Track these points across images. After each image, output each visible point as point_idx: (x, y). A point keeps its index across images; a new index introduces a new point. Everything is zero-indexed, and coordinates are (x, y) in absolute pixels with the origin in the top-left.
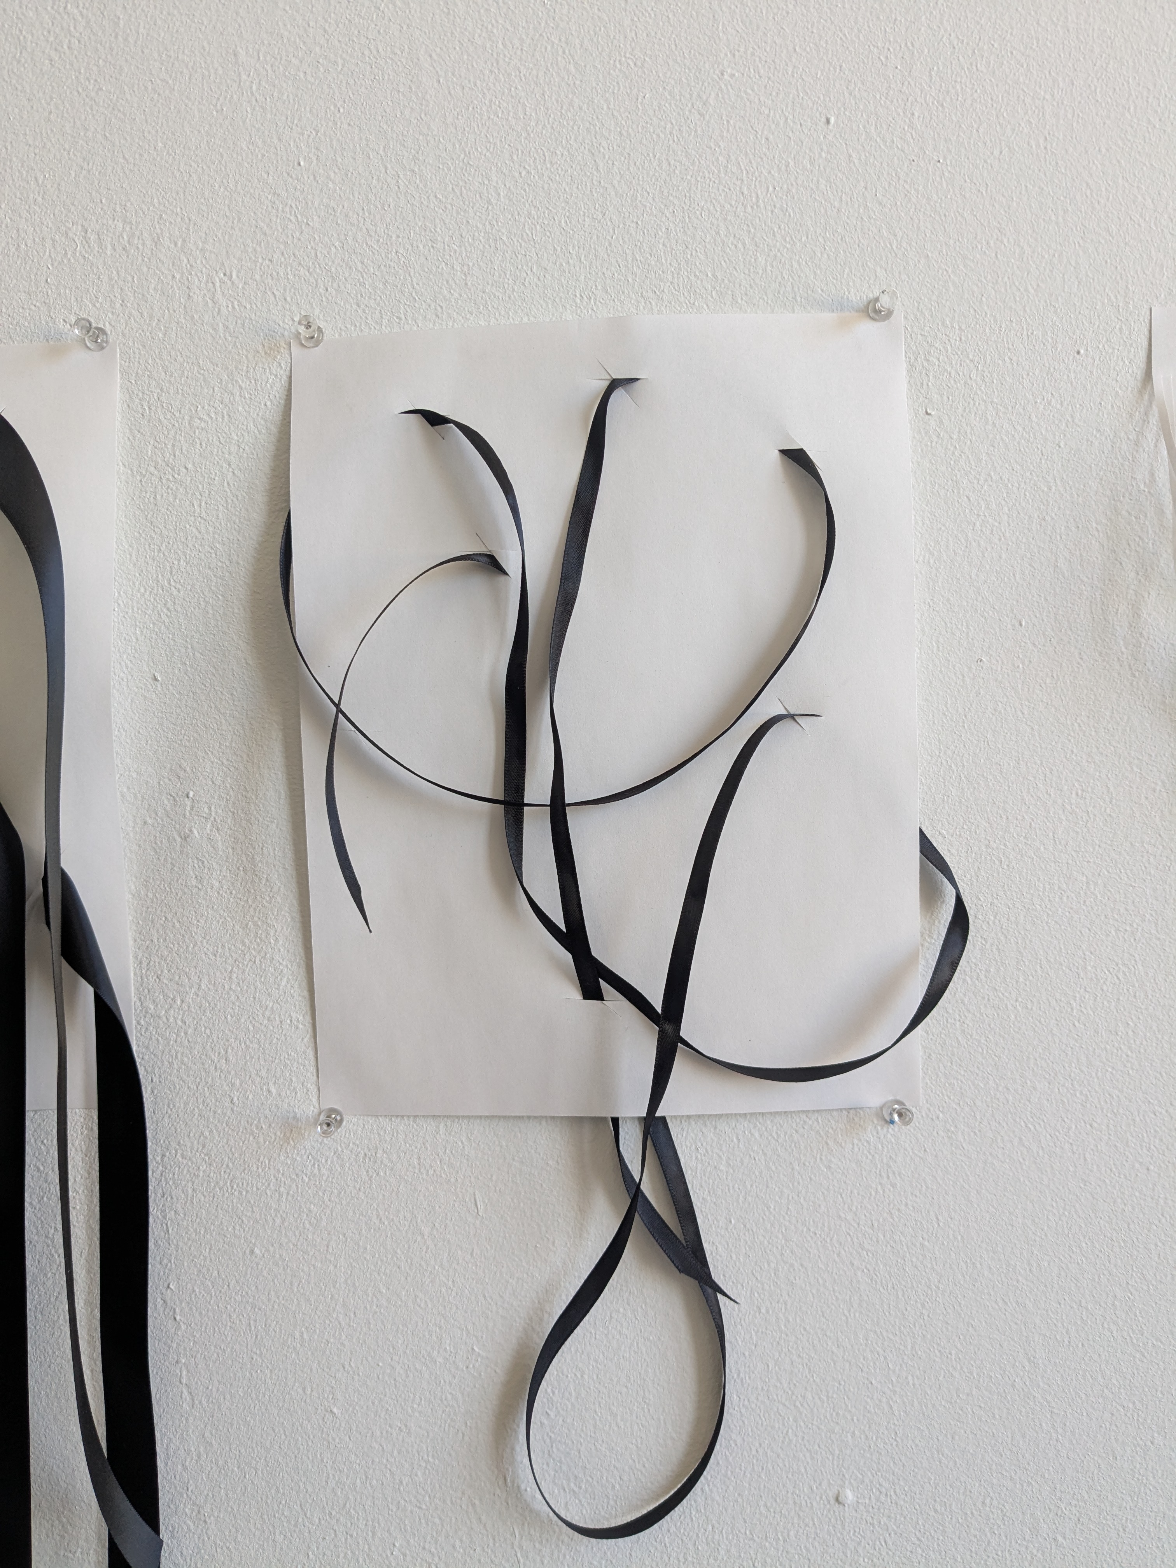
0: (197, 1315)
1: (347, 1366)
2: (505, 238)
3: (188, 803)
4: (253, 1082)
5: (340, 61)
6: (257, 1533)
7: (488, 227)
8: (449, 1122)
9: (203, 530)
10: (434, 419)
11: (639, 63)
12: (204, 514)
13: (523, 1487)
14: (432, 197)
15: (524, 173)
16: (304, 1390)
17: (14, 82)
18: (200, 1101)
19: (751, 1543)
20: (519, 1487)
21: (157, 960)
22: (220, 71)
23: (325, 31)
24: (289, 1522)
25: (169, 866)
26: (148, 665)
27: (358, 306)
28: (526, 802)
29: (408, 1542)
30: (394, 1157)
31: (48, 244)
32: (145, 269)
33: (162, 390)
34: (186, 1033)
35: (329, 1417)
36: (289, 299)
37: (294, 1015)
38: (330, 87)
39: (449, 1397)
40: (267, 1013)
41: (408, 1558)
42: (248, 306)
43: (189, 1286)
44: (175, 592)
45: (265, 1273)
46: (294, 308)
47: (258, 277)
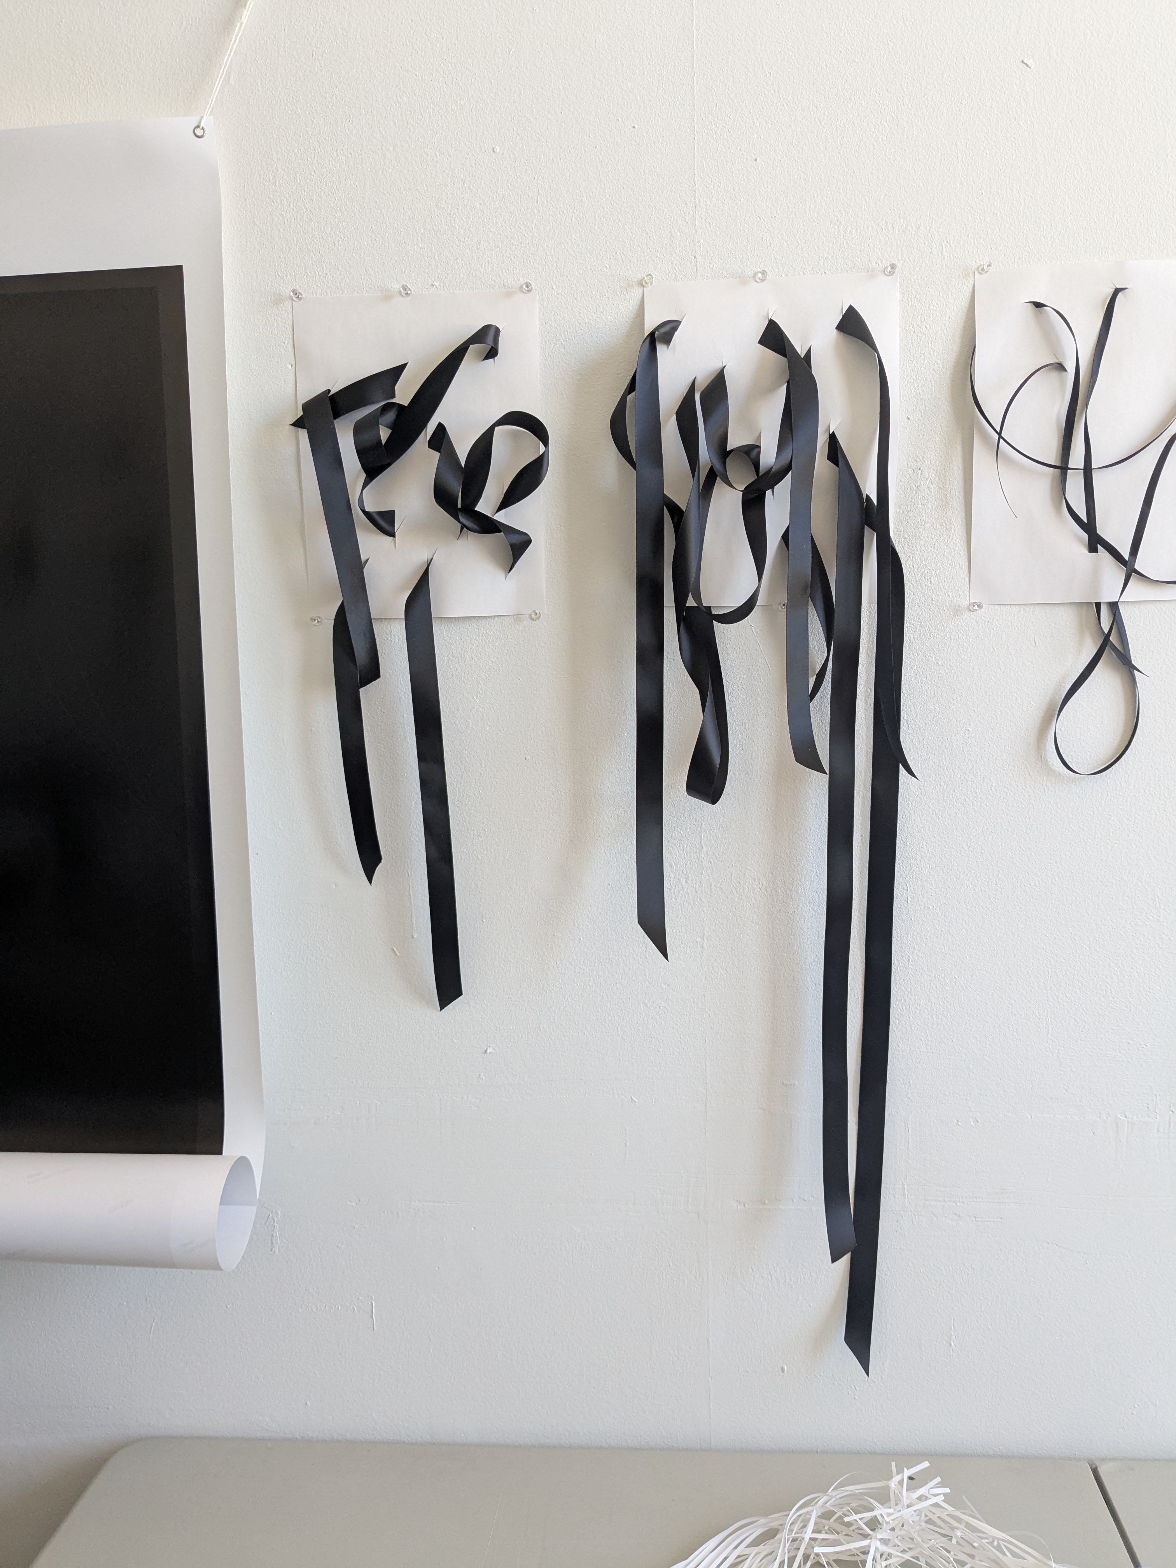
0: (912, 690)
1: (976, 711)
2: (1070, 226)
3: (920, 472)
4: (942, 591)
5: (1002, 148)
6: (933, 782)
7: (1063, 221)
8: (1025, 607)
9: (932, 354)
10: (1038, 305)
11: (1132, 150)
12: (933, 347)
13: (1049, 760)
14: (1039, 208)
15: (1080, 198)
16: (957, 721)
17: (857, 155)
18: (918, 599)
19: (1144, 782)
20: (1047, 760)
21: (903, 540)
22: (949, 152)
23: (996, 135)
24: (947, 777)
25: (910, 499)
26: (905, 413)
27: (1005, 256)
28: (1070, 468)
29: (998, 784)
30: (1001, 623)
31: (870, 229)
32: (912, 240)
33: (917, 293)
34: (914, 571)
35: (967, 732)
36: (975, 253)
37: (961, 563)
38: (997, 159)
39: (1019, 723)
40: (949, 562)
41: (998, 791)
42: (957, 256)
43: (910, 678)
44: (919, 381)
45: (942, 672)
46: (977, 257)
47: (961, 243)
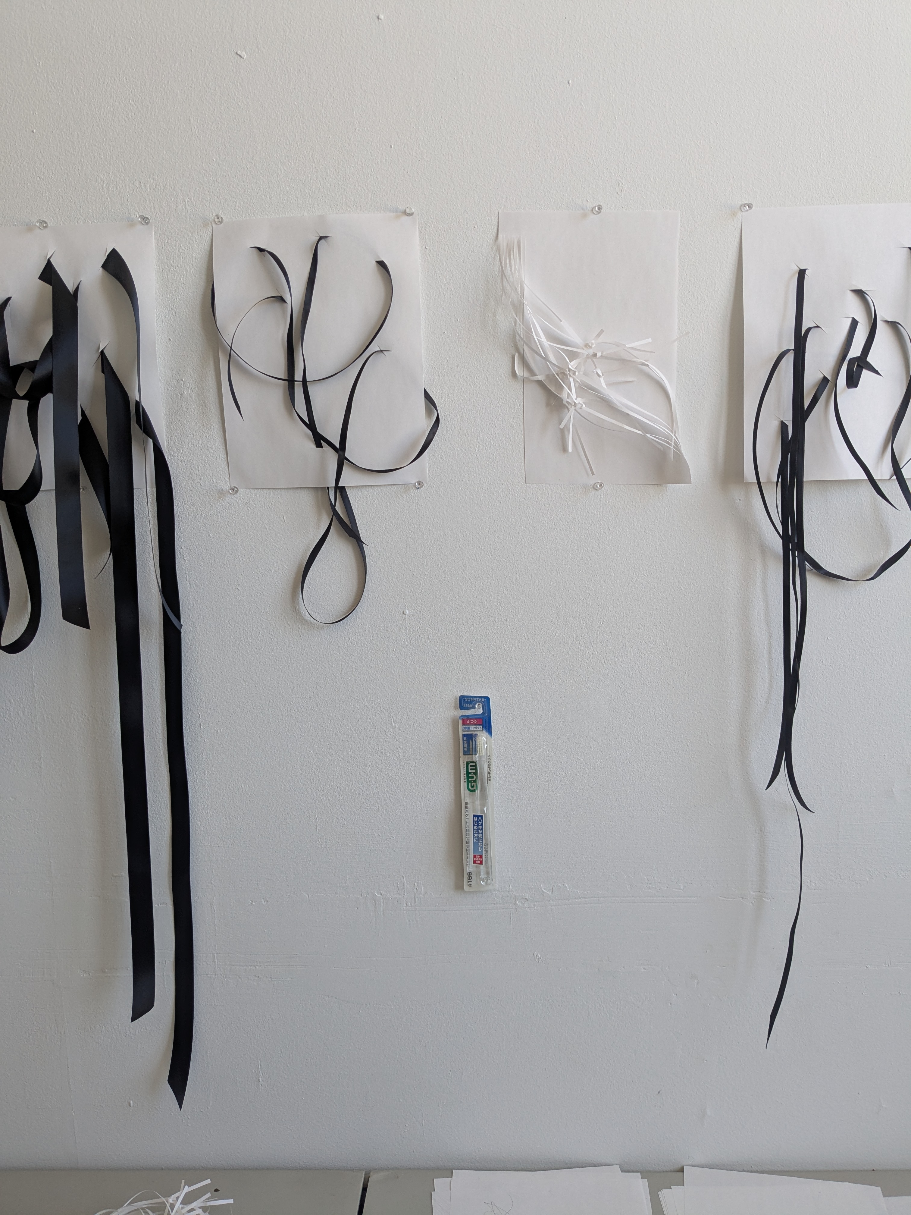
0: (191, 557)
1: (242, 573)
2: (284, 186)
3: (182, 382)
4: (208, 478)
5: (226, 124)
6: (214, 630)
7: (278, 183)
8: (274, 491)
9: (184, 288)
10: (261, 250)
11: (327, 125)
12: (184, 282)
13: (302, 612)
14: (259, 172)
15: (290, 164)
16: (228, 581)
17: (112, 128)
18: (190, 485)
19: (376, 628)
20: (300, 612)
21: (174, 437)
22: (184, 126)
23: (220, 112)
24: (224, 626)
25: (176, 404)
26: (167, 335)
27: (235, 210)
28: (295, 379)
29: (264, 632)
30: (256, 503)
31: (127, 187)
32: (161, 197)
33: (169, 239)
34: (184, 462)
35: (237, 590)
36: (211, 207)
37: (220, 455)
38: (223, 132)
39: (277, 583)
40: (212, 455)
41: (264, 637)
42: (197, 210)
43: (189, 548)
44: (175, 309)
45: (214, 543)
46: (213, 211)
47: (200, 200)
